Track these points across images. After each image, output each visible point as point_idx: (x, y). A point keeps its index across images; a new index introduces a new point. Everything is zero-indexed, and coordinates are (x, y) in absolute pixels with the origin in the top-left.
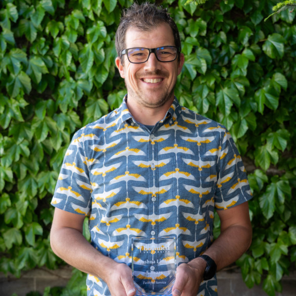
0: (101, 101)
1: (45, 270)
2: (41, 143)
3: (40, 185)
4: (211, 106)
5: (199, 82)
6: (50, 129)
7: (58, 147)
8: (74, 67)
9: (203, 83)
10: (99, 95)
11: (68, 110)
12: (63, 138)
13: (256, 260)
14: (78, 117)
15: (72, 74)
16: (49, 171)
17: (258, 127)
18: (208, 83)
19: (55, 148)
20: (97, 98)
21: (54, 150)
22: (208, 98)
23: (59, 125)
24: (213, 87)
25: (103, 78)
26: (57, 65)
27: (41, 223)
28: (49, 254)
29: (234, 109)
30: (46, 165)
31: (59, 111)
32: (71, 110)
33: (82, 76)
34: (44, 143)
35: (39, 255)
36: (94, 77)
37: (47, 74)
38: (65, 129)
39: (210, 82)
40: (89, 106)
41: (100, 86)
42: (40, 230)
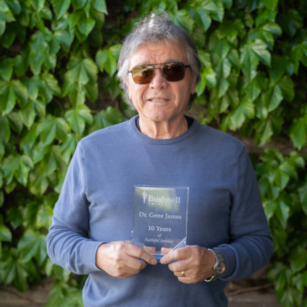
0: (88, 62)
1: (11, 292)
2: (7, 116)
3: (6, 173)
4: (234, 67)
5: (217, 38)
6: (19, 96)
7: (30, 123)
8: (49, 14)
9: (222, 39)
10: (85, 54)
11: (42, 71)
12: (36, 111)
13: (296, 274)
14: (56, 82)
15: (48, 24)
16: (18, 155)
17: (296, 96)
18: (228, 38)
19: (26, 124)
20: (83, 57)
21: (25, 127)
22: (230, 57)
23: (31, 92)
24: (236, 43)
25: (89, 28)
26: (28, 12)
27: (8, 225)
28: (19, 268)
29: (264, 73)
30: (14, 148)
31: (30, 74)
32: (46, 72)
33: (61, 25)
34: (10, 117)
35: (5, 268)
36: (76, 26)
37: (13, 22)
38: (39, 98)
39: (231, 36)
40: (71, 68)
41: (85, 39)
42: (7, 234)
